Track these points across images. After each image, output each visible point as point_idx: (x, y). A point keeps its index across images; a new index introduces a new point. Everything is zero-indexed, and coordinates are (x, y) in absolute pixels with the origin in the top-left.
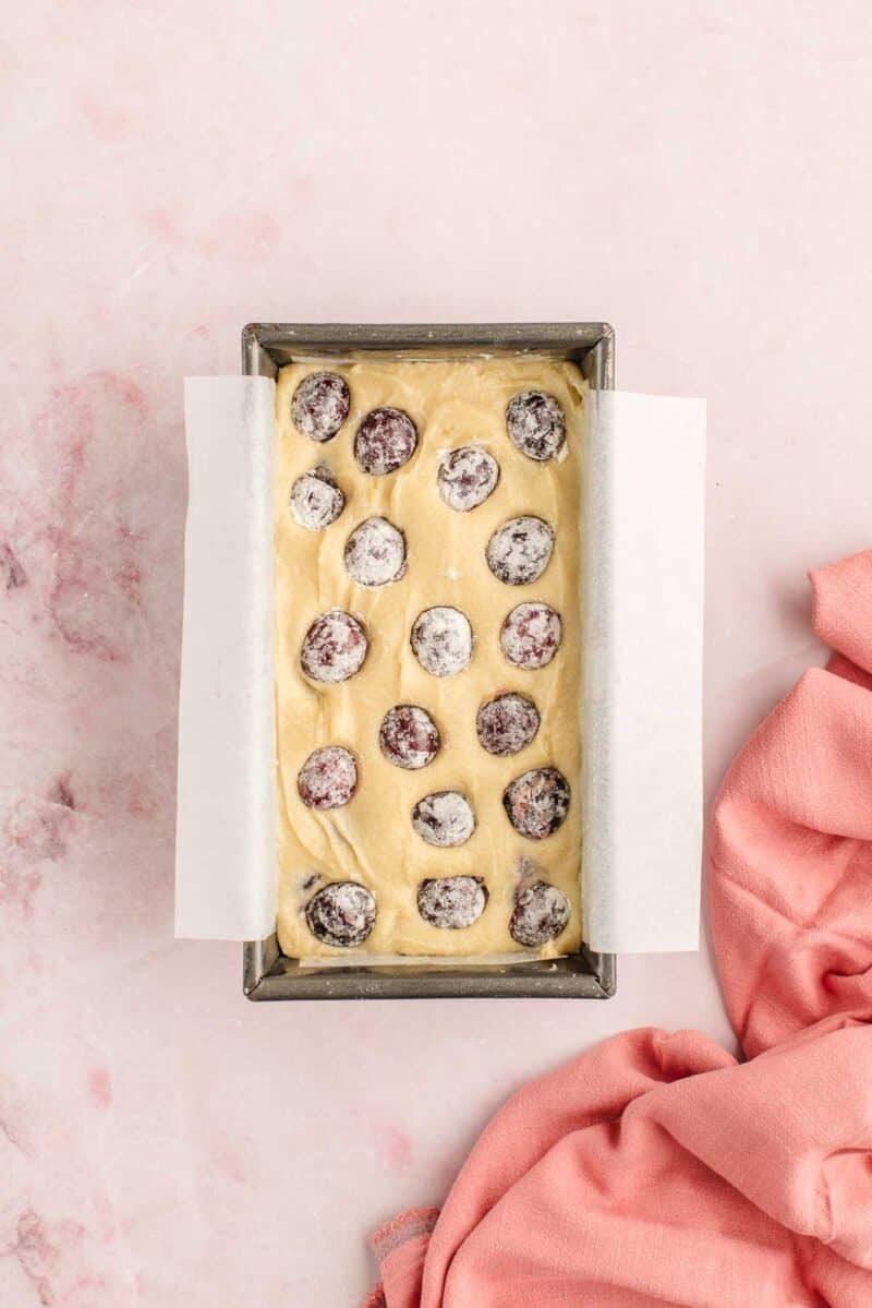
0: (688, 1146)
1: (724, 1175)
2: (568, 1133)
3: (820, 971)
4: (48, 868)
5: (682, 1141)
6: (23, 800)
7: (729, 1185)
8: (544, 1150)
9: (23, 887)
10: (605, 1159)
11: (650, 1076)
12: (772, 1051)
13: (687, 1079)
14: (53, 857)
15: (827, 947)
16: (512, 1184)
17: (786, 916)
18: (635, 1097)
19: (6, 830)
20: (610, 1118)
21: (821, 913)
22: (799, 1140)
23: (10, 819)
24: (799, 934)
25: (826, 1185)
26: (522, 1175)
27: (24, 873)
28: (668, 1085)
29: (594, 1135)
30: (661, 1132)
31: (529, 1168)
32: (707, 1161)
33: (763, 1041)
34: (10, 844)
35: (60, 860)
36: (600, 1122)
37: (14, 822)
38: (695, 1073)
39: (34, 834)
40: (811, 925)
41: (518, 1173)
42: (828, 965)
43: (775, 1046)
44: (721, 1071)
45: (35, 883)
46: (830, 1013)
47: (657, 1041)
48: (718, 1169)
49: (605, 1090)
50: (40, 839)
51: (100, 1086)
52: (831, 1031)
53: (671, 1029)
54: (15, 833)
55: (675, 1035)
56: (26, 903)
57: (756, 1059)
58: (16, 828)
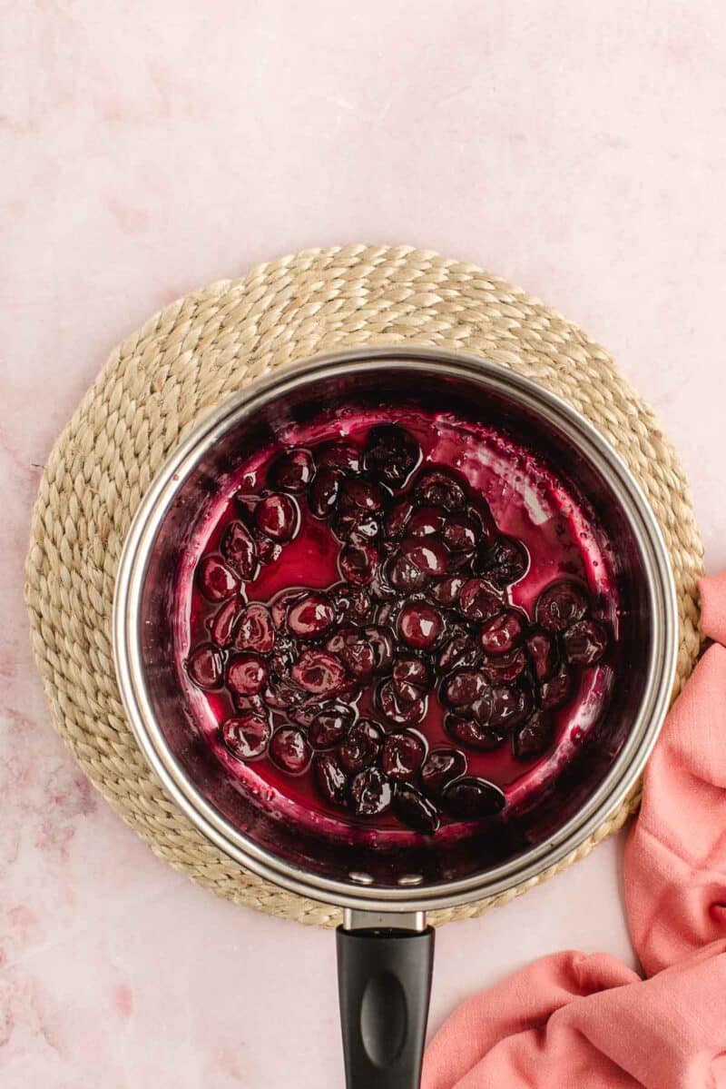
0: (601, 1048)
1: (630, 1072)
2: (504, 1037)
3: (708, 901)
4: (82, 822)
5: (595, 1044)
6: (61, 767)
7: (636, 1081)
8: (483, 1053)
9: (60, 837)
10: (534, 1059)
11: (571, 992)
12: (667, 970)
13: (601, 993)
14: (85, 813)
15: (716, 884)
16: (459, 1079)
17: (683, 858)
18: (558, 1009)
19: (47, 791)
20: (537, 1025)
21: (711, 856)
22: (691, 1043)
23: (51, 780)
24: (693, 874)
25: (714, 1080)
26: (466, 1072)
27: (62, 825)
28: (584, 998)
29: (525, 1039)
30: (581, 1036)
31: (472, 1066)
32: (616, 1061)
33: (661, 961)
34: (50, 802)
35: (91, 815)
36: (529, 1029)
37: (55, 782)
38: (607, 988)
39: (70, 794)
40: (703, 867)
41: (464, 1071)
42: (714, 899)
43: (673, 965)
44: (628, 986)
45: (70, 834)
46: (715, 939)
47: (576, 961)
48: (626, 1066)
49: (534, 1002)
50: (75, 797)
51: (123, 999)
52: (718, 954)
53: (588, 952)
54: (55, 793)
55: (590, 957)
56: (63, 850)
57: (655, 977)
58: (56, 789)
